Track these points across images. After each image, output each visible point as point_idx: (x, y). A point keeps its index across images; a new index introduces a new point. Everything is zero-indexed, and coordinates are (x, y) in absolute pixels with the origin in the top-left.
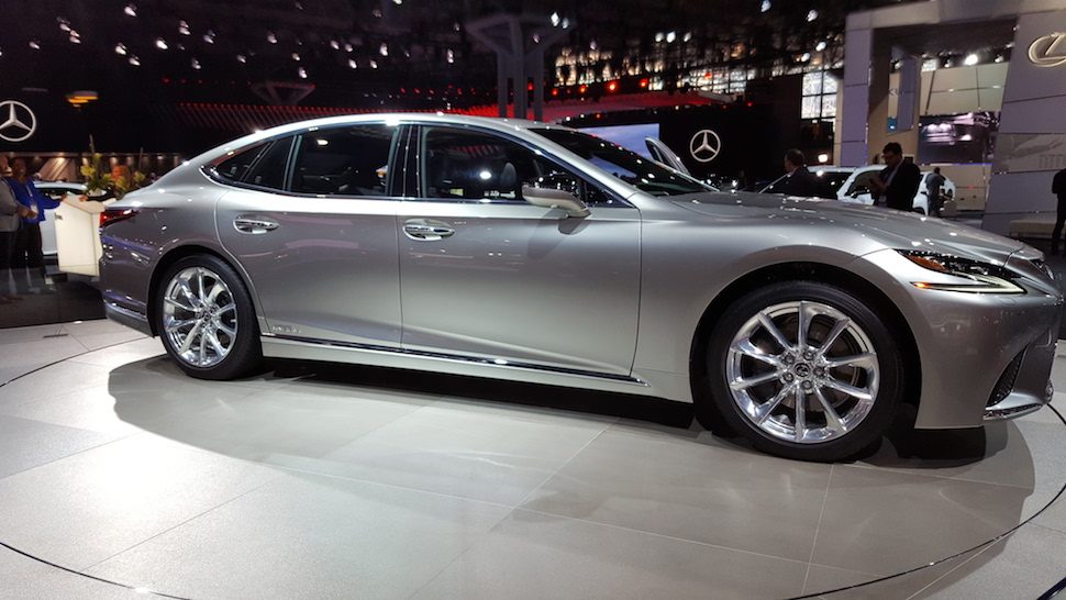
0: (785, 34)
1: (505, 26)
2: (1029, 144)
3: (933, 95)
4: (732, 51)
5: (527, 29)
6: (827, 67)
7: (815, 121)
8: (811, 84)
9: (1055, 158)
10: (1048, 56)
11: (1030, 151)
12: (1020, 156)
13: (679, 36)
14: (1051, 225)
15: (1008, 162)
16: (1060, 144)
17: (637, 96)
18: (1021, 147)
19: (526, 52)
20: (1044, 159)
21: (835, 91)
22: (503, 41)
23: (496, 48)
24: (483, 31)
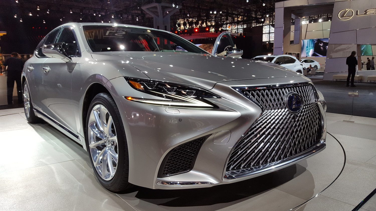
0: (256, 12)
1: (155, 7)
2: (339, 48)
3: (307, 32)
4: (238, 18)
5: (164, 8)
6: (271, 23)
7: (267, 43)
8: (266, 29)
9: (348, 53)
10: (345, 17)
11: (339, 50)
12: (336, 52)
13: (218, 12)
14: (346, 76)
15: (332, 54)
16: (350, 48)
17: (205, 33)
18: (336, 49)
19: (164, 17)
20: (344, 53)
21: (274, 32)
22: (156, 13)
23: (153, 15)
24: (148, 9)
